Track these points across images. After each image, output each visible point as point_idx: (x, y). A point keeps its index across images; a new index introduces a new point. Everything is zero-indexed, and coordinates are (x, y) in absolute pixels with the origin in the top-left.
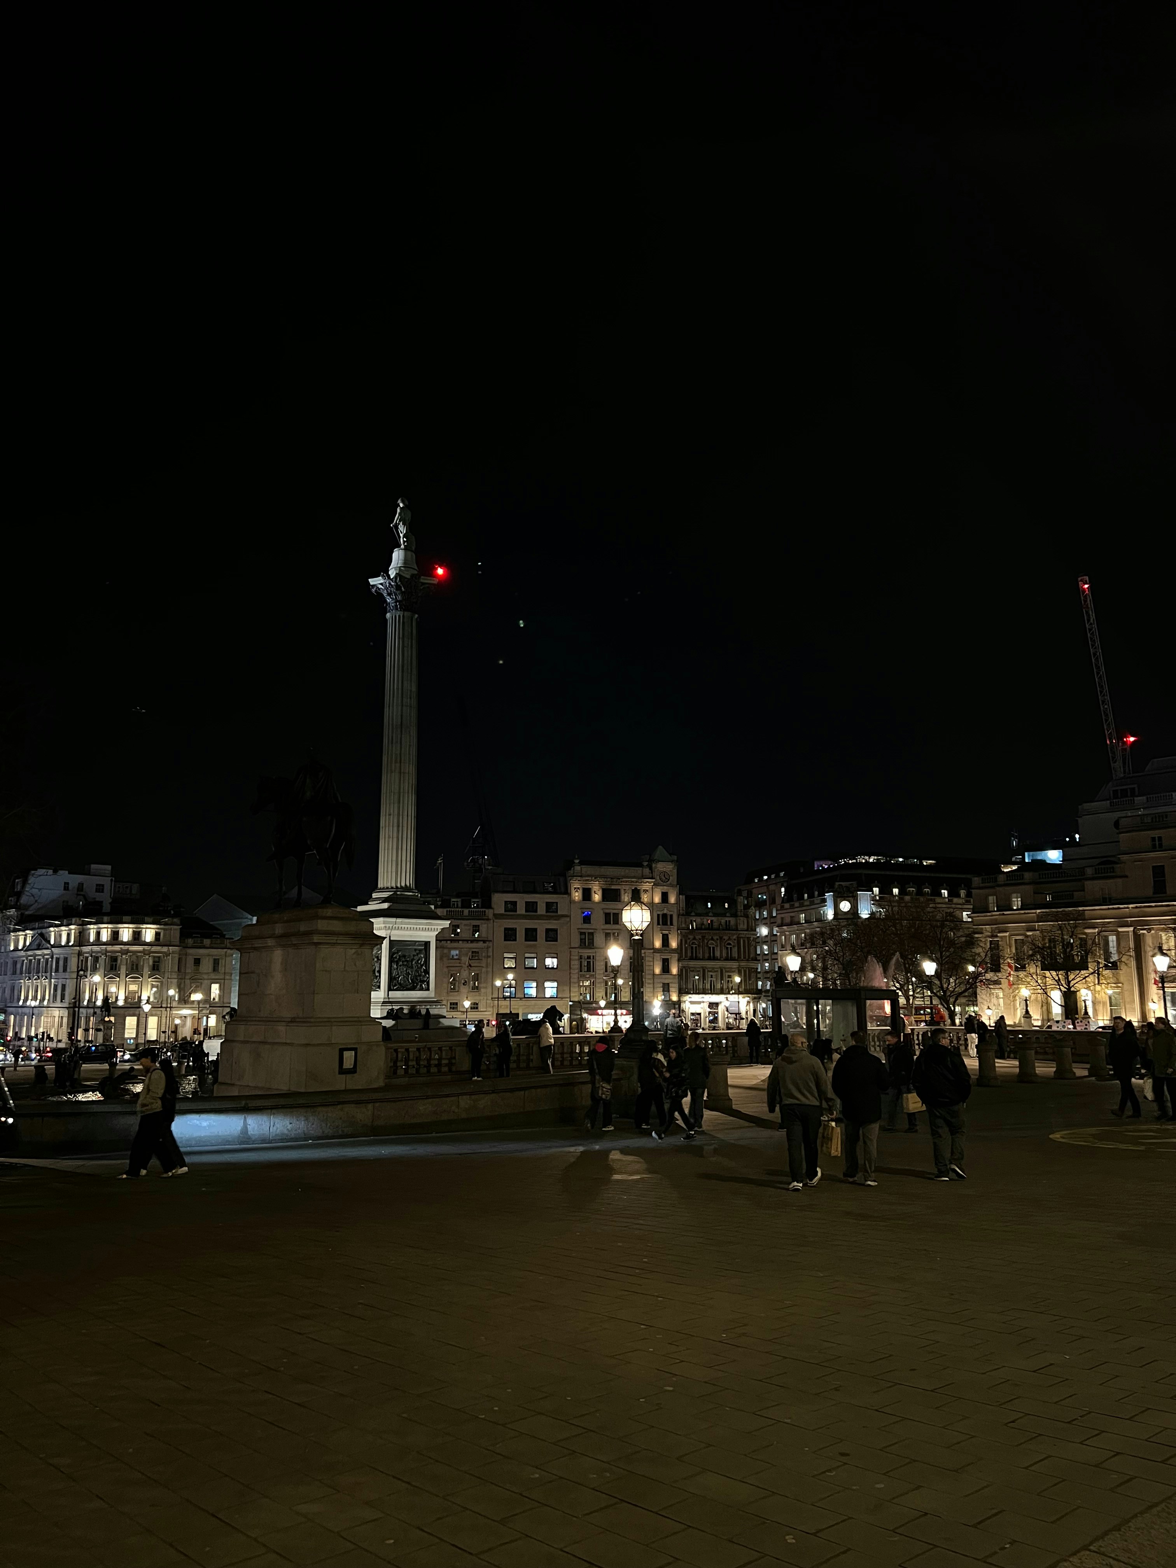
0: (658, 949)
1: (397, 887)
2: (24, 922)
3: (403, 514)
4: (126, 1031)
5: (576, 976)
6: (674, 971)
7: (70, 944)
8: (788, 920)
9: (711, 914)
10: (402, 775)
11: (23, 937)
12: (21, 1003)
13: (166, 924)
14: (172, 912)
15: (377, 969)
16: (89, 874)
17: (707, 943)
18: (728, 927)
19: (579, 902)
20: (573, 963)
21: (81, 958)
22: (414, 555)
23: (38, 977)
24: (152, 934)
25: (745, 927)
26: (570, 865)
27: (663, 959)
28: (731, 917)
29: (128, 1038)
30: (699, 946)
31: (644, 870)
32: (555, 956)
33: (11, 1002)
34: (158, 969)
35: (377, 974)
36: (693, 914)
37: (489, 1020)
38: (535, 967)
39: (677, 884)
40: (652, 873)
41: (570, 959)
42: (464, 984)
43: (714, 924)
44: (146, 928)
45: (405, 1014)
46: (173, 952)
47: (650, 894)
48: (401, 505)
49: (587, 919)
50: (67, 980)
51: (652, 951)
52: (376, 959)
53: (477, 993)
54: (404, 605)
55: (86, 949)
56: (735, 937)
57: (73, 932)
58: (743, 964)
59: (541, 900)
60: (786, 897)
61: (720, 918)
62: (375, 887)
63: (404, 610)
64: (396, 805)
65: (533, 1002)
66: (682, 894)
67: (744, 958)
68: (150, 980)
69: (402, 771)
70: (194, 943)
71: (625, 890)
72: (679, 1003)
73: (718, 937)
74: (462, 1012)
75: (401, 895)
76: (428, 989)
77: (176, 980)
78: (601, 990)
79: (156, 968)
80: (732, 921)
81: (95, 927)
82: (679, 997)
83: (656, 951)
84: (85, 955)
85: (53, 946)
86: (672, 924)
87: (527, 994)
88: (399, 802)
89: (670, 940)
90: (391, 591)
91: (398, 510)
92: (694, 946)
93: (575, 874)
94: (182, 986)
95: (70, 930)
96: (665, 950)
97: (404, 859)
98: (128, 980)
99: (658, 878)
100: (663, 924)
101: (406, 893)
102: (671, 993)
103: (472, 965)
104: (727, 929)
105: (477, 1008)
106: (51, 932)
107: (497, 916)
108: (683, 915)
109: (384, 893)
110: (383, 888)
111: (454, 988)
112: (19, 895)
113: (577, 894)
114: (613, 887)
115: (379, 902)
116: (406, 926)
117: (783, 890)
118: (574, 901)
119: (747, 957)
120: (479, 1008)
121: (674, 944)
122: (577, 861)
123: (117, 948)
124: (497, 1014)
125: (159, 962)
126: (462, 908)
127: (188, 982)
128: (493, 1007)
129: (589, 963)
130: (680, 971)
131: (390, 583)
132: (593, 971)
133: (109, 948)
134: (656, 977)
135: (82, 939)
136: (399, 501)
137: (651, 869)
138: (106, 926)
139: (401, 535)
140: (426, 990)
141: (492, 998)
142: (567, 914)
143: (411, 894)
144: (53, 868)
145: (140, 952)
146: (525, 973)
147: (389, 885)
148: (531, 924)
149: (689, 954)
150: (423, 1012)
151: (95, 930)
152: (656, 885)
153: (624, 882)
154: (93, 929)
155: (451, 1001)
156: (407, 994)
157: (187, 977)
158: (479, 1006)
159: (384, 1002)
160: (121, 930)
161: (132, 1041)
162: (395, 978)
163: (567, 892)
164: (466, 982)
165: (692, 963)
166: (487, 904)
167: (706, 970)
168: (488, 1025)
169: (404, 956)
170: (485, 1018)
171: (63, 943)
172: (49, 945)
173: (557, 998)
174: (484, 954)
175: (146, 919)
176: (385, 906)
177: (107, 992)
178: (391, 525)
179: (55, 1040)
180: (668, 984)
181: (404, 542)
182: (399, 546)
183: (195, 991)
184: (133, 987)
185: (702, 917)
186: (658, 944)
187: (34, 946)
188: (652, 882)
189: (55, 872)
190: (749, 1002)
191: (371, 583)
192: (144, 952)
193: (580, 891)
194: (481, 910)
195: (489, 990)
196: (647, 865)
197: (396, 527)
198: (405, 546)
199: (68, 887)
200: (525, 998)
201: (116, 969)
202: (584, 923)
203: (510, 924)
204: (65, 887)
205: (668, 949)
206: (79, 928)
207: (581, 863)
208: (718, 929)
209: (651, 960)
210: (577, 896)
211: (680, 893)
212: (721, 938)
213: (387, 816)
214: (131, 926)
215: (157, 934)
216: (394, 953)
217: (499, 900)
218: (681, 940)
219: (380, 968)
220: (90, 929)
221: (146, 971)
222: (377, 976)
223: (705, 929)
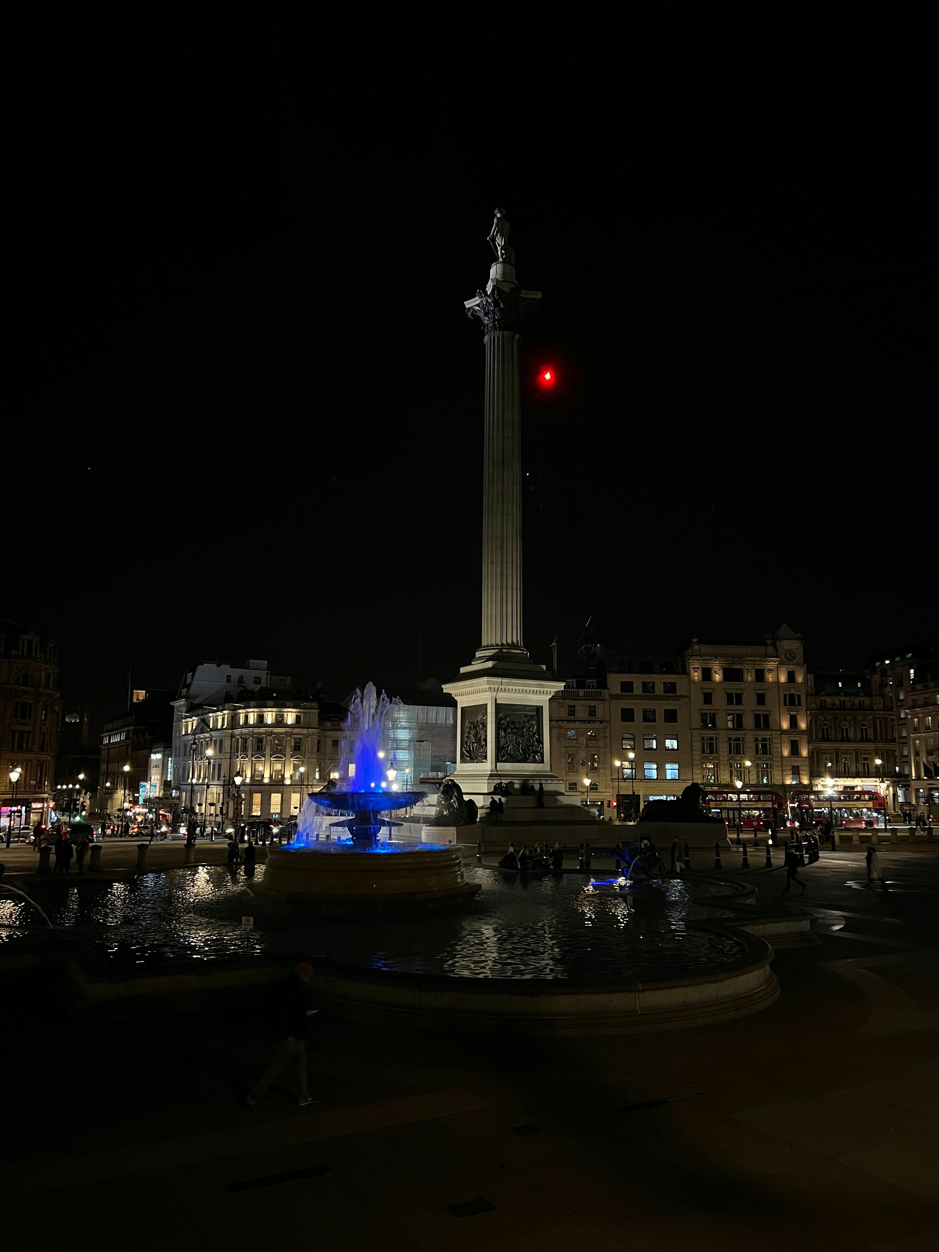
0: (785, 731)
1: (503, 645)
2: (192, 709)
3: (500, 226)
4: (272, 807)
5: (698, 758)
6: (804, 753)
7: (224, 727)
8: (921, 702)
9: (842, 694)
10: (505, 517)
11: (191, 723)
12: (189, 781)
13: (305, 708)
14: (311, 697)
15: (483, 737)
16: (248, 668)
17: (840, 723)
18: (862, 707)
19: (699, 682)
20: (694, 744)
21: (234, 740)
22: (514, 269)
23: (202, 758)
24: (293, 716)
25: (882, 707)
26: (687, 645)
27: (792, 741)
28: (865, 696)
29: (273, 814)
30: (830, 727)
31: (768, 648)
32: (675, 737)
33: (183, 781)
34: (299, 750)
35: (483, 743)
36: (823, 693)
37: (609, 801)
38: (655, 747)
39: (804, 663)
40: (776, 651)
41: (692, 741)
42: (582, 764)
43: (846, 704)
44: (288, 712)
45: (516, 789)
46: (313, 734)
47: (775, 673)
48: (499, 215)
49: (708, 698)
50: (222, 760)
51: (780, 732)
52: (481, 726)
53: (596, 774)
54: (502, 325)
55: (237, 731)
56: (870, 717)
57: (226, 716)
58: (880, 745)
59: (659, 680)
60: (917, 678)
61: (852, 698)
62: (478, 645)
63: (503, 330)
64: (499, 552)
65: (654, 784)
66: (810, 673)
67: (882, 739)
68: (292, 759)
69: (505, 512)
70: (332, 726)
71: (747, 669)
72: (811, 785)
73: (852, 718)
74: (581, 792)
75: (508, 652)
76: (542, 761)
77: (316, 760)
78: (726, 773)
79: (297, 748)
80: (867, 700)
81: (244, 711)
82: (810, 780)
83: (783, 732)
84: (237, 737)
85: (211, 730)
86: (800, 704)
87: (647, 776)
88: (502, 548)
89: (798, 721)
90: (489, 310)
91: (495, 221)
92: (825, 727)
93: (694, 654)
94: (323, 765)
95: (224, 715)
96: (794, 731)
97: (510, 612)
98: (272, 759)
99: (783, 657)
100: (790, 705)
101: (514, 651)
102: (801, 776)
103: (589, 745)
104: (860, 709)
105: (596, 789)
106: (210, 717)
107: (614, 697)
108: (812, 695)
109: (488, 651)
110: (487, 646)
111: (572, 768)
112: (188, 686)
113: (696, 674)
114: (735, 667)
115: (482, 661)
116: (514, 688)
117: (912, 671)
118: (694, 681)
119: (884, 739)
120: (599, 789)
121: (803, 725)
122: (695, 640)
123: (262, 730)
124: (617, 795)
125: (300, 743)
126: (577, 688)
127: (328, 761)
128: (613, 788)
129: (711, 744)
130: (811, 753)
131: (487, 301)
132: (717, 753)
133: (256, 730)
134: (784, 760)
135: (233, 723)
136: (496, 211)
137: (775, 647)
138: (252, 710)
139: (499, 248)
140: (540, 762)
141: (611, 779)
142: (686, 694)
143: (518, 651)
144: (217, 663)
145: (282, 734)
146: (646, 755)
147: (494, 643)
148: (649, 705)
149: (820, 736)
150: (537, 787)
151: (244, 714)
152: (781, 663)
153: (746, 661)
154: (243, 713)
155: (571, 782)
156: (519, 767)
157: (328, 757)
158: (598, 787)
159: (491, 775)
160: (265, 714)
161: (277, 816)
162: (503, 748)
163: (685, 672)
164: (584, 762)
165: (824, 745)
166: (603, 684)
167: (839, 753)
168: (609, 806)
169: (513, 723)
170: (605, 799)
171: (219, 727)
172: (208, 729)
173: (678, 780)
174: (601, 735)
175: (288, 703)
176: (490, 664)
177: (255, 771)
178: (488, 239)
179: (214, 815)
180: (798, 767)
181: (502, 254)
182: (496, 259)
183: (334, 771)
184: (278, 767)
185: (833, 697)
186: (785, 725)
187: (199, 731)
188: (777, 661)
189: (219, 666)
190: (888, 786)
191: (467, 306)
192: (286, 733)
193: (700, 671)
194: (597, 690)
195: (608, 772)
196: (771, 644)
197: (493, 239)
198: (503, 259)
199: (230, 679)
200: (645, 779)
201: (262, 750)
202: (705, 703)
203: (628, 704)
204: (227, 679)
205: (796, 730)
206: (232, 713)
207: (699, 642)
208: (852, 709)
209: (779, 741)
210: (696, 676)
211: (808, 671)
212: (855, 719)
213: (490, 565)
214: (274, 710)
215: (298, 718)
216: (501, 719)
217: (615, 680)
218: (811, 721)
219: (486, 736)
220: (240, 713)
221: (289, 752)
222: (483, 746)
223: (837, 709)
